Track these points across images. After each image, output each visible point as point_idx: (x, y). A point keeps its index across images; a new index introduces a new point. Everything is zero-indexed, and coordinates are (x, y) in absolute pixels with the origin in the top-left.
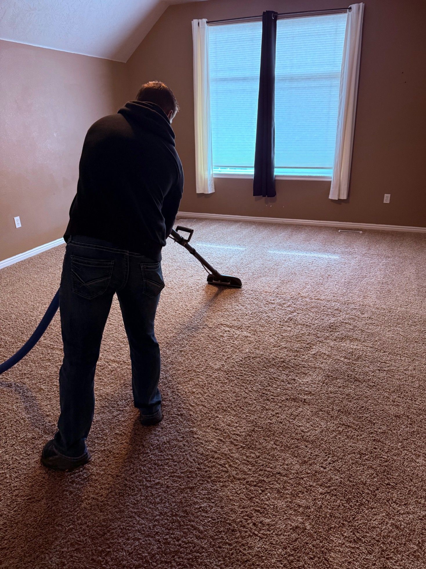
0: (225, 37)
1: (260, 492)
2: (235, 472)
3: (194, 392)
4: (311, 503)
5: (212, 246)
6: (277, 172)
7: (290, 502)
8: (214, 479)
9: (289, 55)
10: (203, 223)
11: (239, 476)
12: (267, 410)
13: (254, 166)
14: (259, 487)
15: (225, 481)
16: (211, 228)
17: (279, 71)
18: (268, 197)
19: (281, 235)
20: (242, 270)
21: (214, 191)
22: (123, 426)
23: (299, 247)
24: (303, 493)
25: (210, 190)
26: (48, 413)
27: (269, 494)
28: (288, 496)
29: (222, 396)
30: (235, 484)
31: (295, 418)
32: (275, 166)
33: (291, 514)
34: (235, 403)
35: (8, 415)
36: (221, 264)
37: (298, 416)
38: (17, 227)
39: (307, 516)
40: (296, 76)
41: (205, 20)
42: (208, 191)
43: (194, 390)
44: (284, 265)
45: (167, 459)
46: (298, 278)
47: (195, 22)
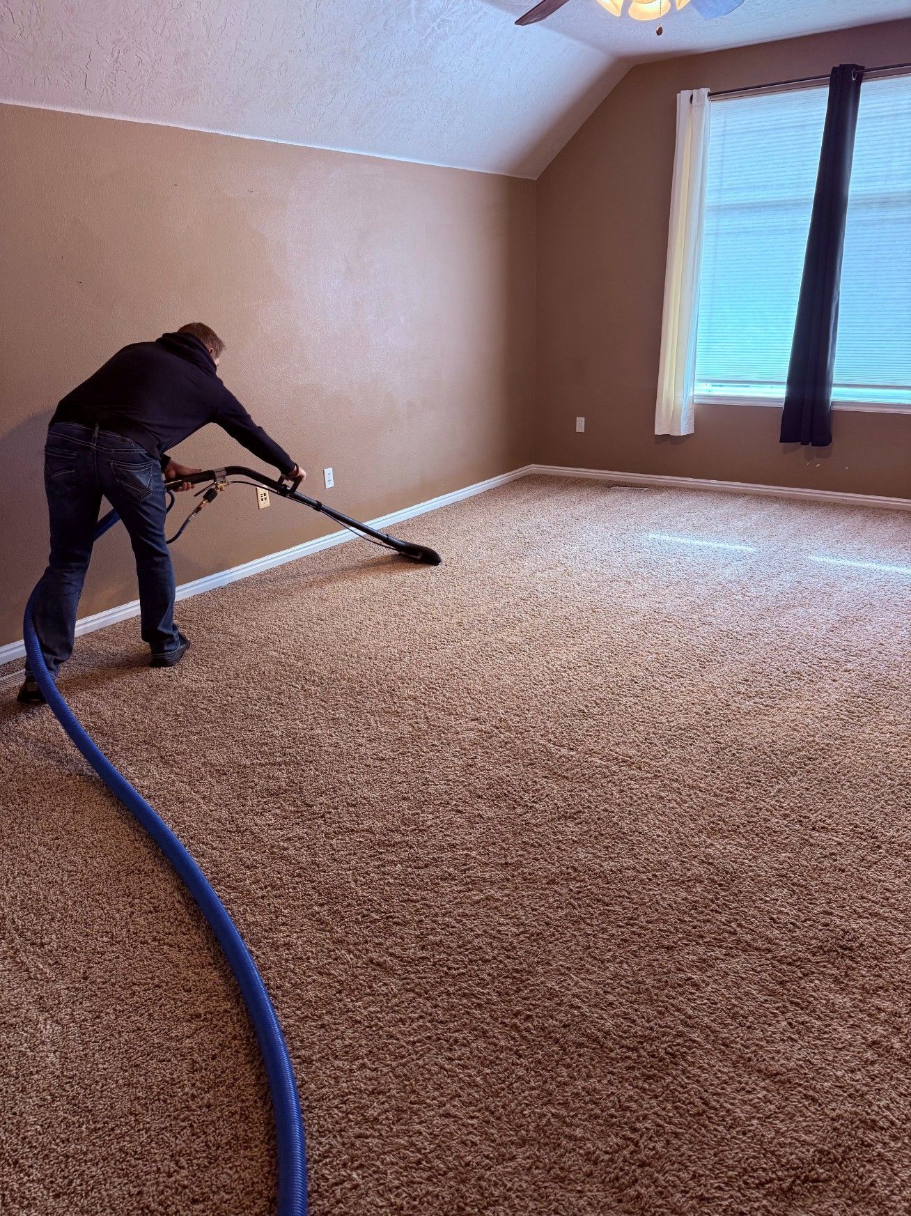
0: (743, 122)
1: (800, 975)
2: (749, 936)
3: (663, 798)
4: (904, 1009)
5: (683, 541)
6: (838, 395)
7: (860, 1001)
8: (710, 941)
9: (883, 153)
10: (663, 495)
11: (759, 944)
12: (811, 845)
13: (785, 380)
14: (797, 967)
15: (731, 948)
16: (682, 505)
17: (857, 186)
18: (813, 445)
19: (840, 525)
20: (752, 590)
21: (692, 431)
22: (535, 832)
23: (882, 554)
24: (887, 990)
25: (684, 428)
26: (406, 795)
27: (817, 982)
28: (854, 990)
29: (719, 812)
30: (749, 955)
31: (870, 866)
32: (835, 381)
33: (862, 1019)
34: (745, 826)
35: (340, 789)
36: (706, 575)
37: (876, 863)
38: (328, 486)
39: (894, 1027)
40: (897, 195)
41: (705, 91)
42: (680, 431)
43: (663, 794)
44: (846, 588)
45: (620, 897)
46: (878, 614)
47: (684, 96)
